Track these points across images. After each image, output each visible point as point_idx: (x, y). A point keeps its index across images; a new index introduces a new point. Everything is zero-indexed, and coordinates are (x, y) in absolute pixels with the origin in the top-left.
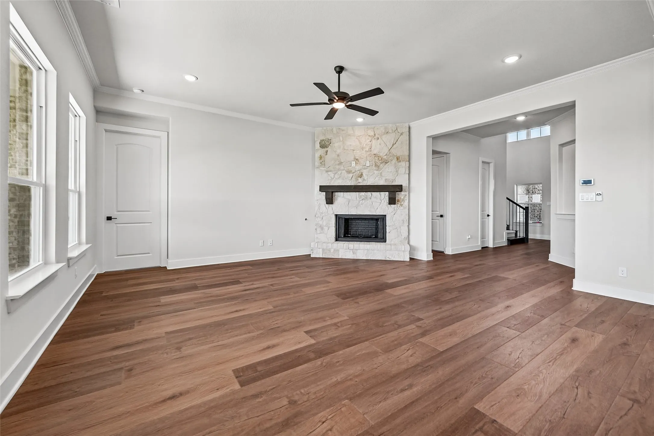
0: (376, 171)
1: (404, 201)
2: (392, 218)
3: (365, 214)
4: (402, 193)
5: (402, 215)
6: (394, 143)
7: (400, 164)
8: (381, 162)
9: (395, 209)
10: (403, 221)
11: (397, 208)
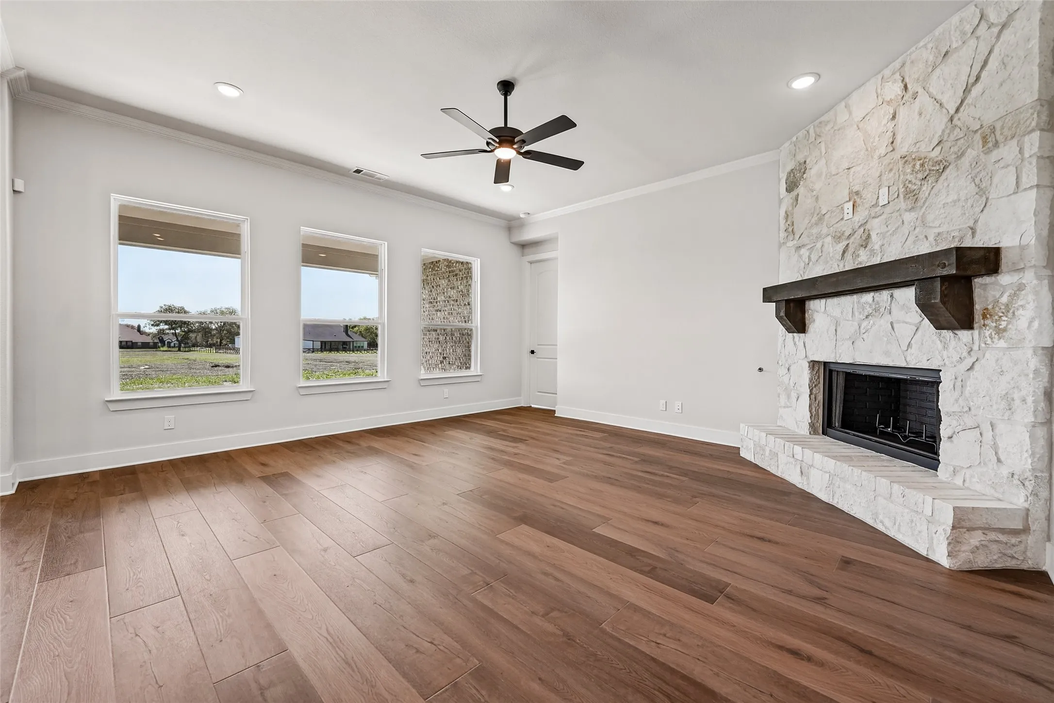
0: (907, 213)
1: (1010, 315)
2: (959, 384)
3: (874, 363)
4: (1005, 279)
5: (1002, 373)
6: (972, 80)
7: (995, 155)
8: (920, 176)
9: (976, 347)
10: (1008, 399)
11: (983, 345)
